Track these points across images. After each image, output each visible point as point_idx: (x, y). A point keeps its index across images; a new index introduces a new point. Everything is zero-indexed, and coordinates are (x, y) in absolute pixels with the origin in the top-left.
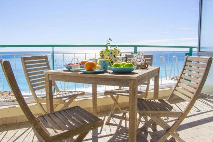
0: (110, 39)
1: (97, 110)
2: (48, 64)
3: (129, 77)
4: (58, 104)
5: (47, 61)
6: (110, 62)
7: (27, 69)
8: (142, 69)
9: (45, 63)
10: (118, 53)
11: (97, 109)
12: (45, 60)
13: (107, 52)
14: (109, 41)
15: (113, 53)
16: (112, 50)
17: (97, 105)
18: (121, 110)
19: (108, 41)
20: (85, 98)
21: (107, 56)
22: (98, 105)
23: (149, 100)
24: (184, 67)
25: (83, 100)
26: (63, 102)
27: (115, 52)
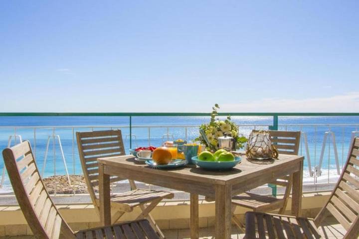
0: (217, 105)
1: (198, 225)
2: (121, 144)
3: (214, 180)
4: (124, 213)
5: (120, 138)
6: (216, 144)
7: (85, 151)
8: (264, 160)
9: (117, 142)
10: (230, 129)
11: (197, 222)
12: (116, 136)
13: (211, 127)
14: (215, 107)
15: (221, 129)
16: (221, 124)
17: (198, 215)
18: (240, 228)
19: (213, 109)
20: (182, 203)
21: (211, 134)
22: (200, 216)
23: (278, 218)
24: (349, 159)
25: (179, 205)
26: (130, 209)
27: (225, 128)
